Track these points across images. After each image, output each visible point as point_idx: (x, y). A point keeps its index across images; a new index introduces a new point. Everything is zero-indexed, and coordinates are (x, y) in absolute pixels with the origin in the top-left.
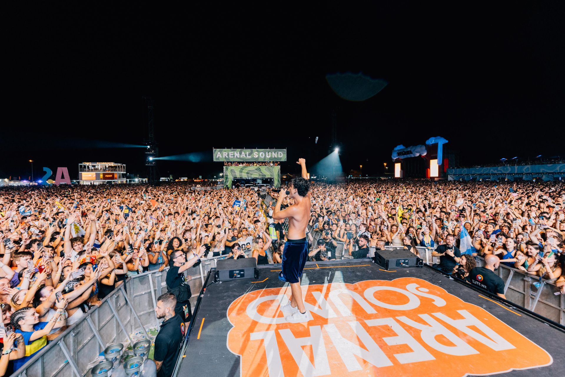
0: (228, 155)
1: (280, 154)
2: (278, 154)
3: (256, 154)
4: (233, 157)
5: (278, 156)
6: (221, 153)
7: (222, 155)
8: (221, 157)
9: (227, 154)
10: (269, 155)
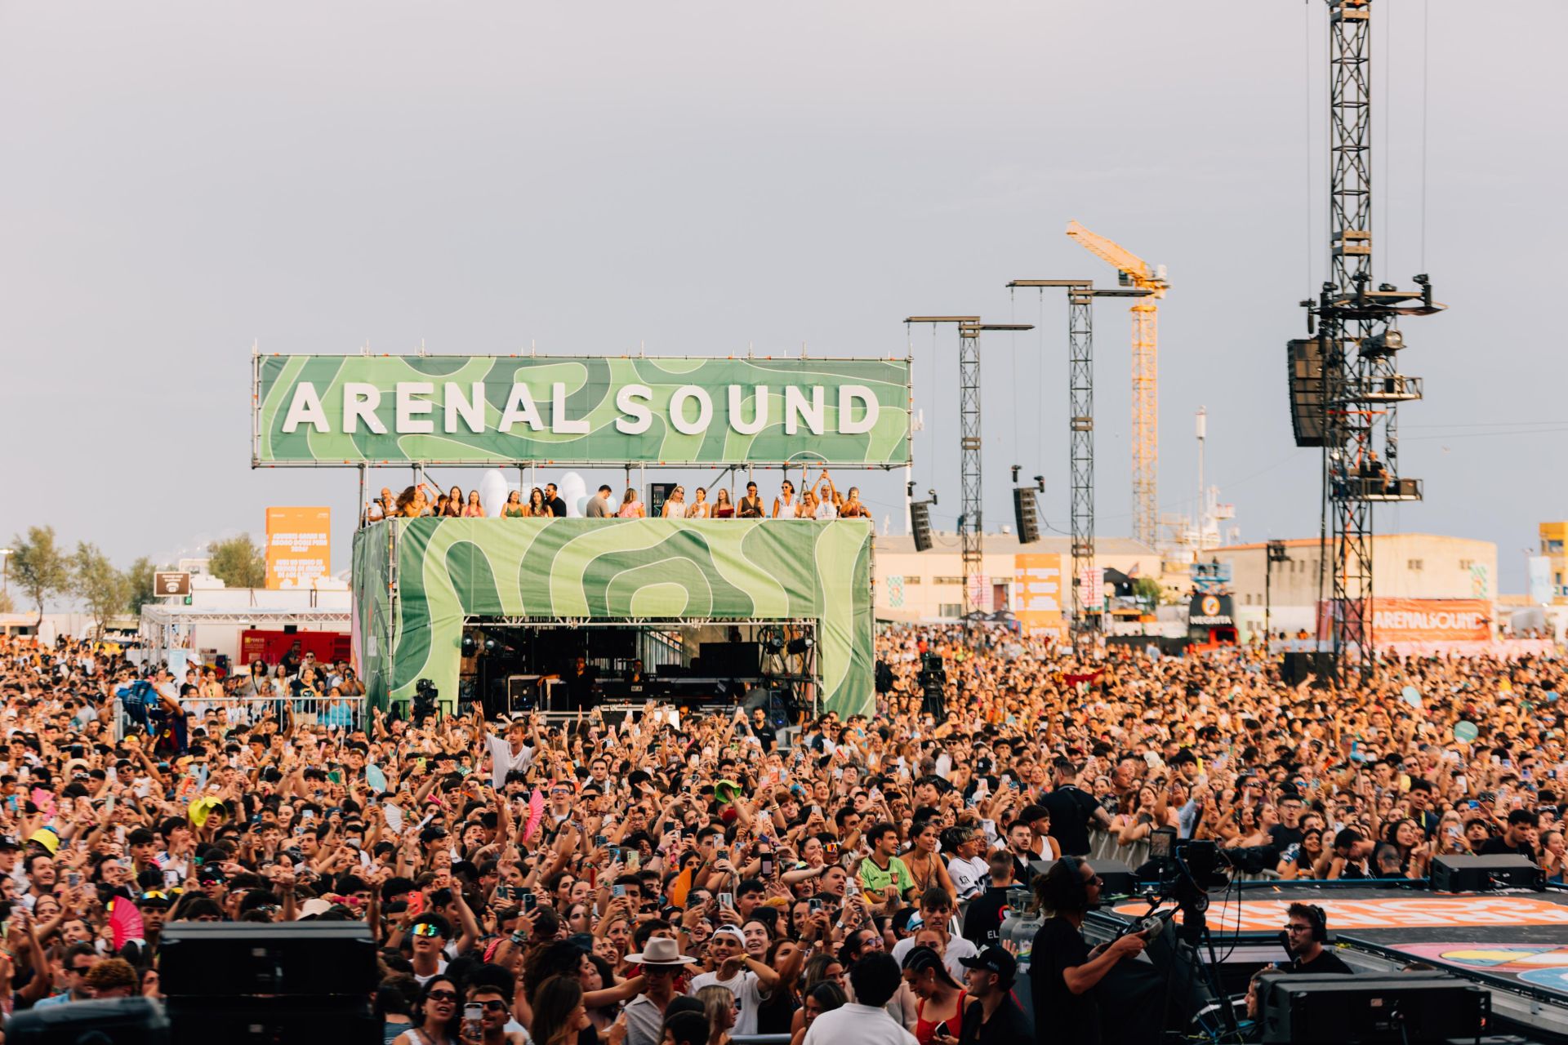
0: (388, 407)
2: (834, 397)
3: (638, 400)
4: (427, 426)
5: (834, 417)
7: (335, 410)
8: (323, 426)
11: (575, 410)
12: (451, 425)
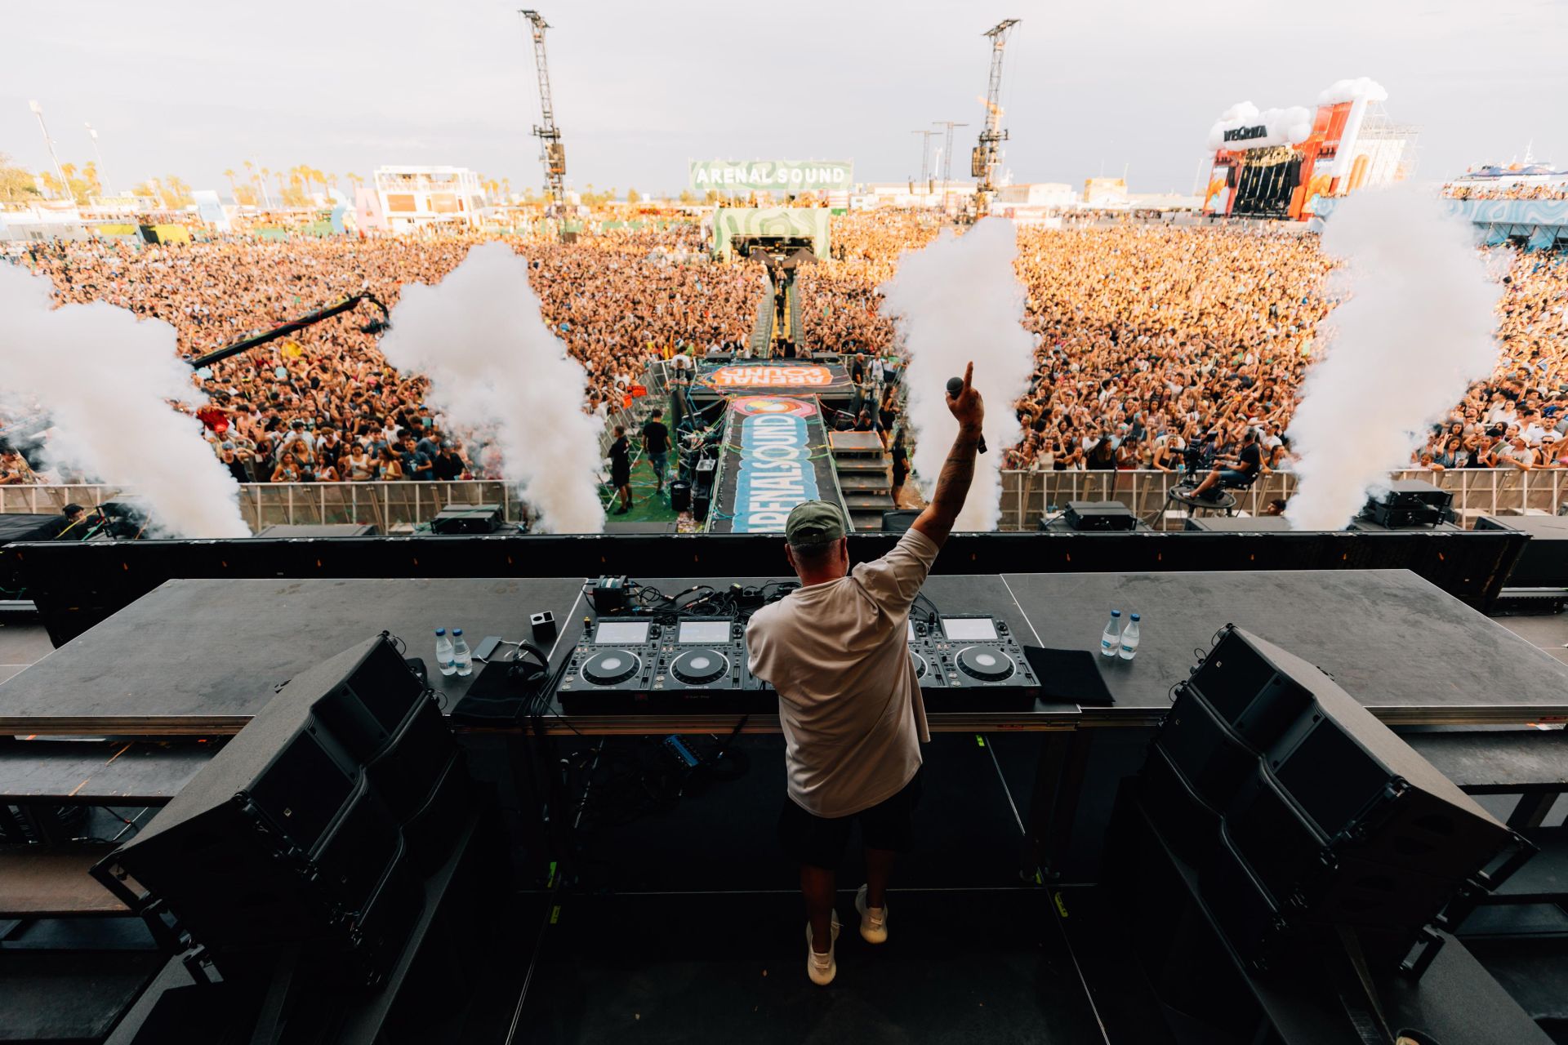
0: (722, 176)
1: (839, 173)
2: (832, 172)
3: (783, 173)
4: (731, 181)
5: (832, 178)
6: (706, 171)
7: (709, 177)
8: (706, 181)
9: (719, 174)
10: (811, 177)
11: (768, 176)
12: (738, 181)
